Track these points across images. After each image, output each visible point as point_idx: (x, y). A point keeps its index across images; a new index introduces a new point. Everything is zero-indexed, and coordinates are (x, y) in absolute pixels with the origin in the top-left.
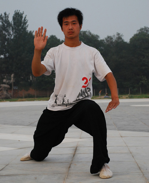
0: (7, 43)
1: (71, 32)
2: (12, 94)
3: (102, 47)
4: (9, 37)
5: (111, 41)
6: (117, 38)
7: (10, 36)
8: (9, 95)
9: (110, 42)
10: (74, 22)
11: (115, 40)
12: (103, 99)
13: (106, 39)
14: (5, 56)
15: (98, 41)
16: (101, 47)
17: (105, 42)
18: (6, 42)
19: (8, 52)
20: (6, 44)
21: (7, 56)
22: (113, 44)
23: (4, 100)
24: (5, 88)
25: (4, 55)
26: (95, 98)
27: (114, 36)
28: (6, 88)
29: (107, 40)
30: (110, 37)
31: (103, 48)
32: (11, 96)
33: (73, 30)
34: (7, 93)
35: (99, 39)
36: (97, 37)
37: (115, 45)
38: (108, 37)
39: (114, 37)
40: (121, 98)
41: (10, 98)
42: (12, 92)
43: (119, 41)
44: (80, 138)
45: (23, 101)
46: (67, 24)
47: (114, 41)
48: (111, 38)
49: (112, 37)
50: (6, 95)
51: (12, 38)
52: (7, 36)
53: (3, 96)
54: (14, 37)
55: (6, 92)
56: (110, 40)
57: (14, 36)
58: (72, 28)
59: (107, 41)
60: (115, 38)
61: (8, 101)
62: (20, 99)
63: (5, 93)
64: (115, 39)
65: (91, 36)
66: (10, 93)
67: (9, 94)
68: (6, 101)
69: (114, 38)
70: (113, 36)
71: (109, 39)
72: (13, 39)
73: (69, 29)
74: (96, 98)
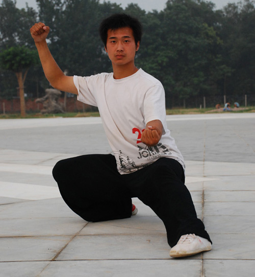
0: (55, 19)
1: (121, 56)
2: (65, 104)
3: (218, 24)
4: (58, 8)
5: (234, 12)
6: (244, 6)
7: (60, 5)
8: (60, 107)
9: (232, 14)
10: (126, 39)
11: (242, 10)
12: (221, 112)
13: (226, 9)
14: (52, 40)
15: (212, 12)
16: (216, 23)
17: (224, 15)
18: (54, 17)
19: (57, 34)
20: (53, 20)
21: (56, 40)
22: (238, 17)
23: (54, 115)
24: (53, 94)
25: (50, 38)
26: (206, 112)
27: (241, 3)
28: (55, 94)
29: (228, 10)
30: (233, 4)
31: (221, 25)
32: (63, 109)
33: (124, 52)
34: (57, 103)
35: (214, 9)
36: (211, 6)
37: (241, 19)
38: (230, 5)
39: (239, 5)
40: (252, 111)
41: (62, 111)
42: (65, 101)
43: (249, 12)
44: (204, 176)
45: (85, 116)
46: (114, 42)
47: (239, 12)
48: (235, 8)
49: (236, 5)
50: (55, 106)
51: (64, 8)
52: (56, 5)
53: (49, 109)
54: (67, 8)
55: (55, 101)
56: (232, 11)
57: (66, 5)
58: (123, 50)
59: (227, 13)
60: (241, 6)
61: (60, 116)
62: (79, 114)
63: (54, 103)
64: (241, 8)
65: (199, 4)
66: (62, 104)
67: (60, 105)
68: (56, 116)
69: (239, 7)
70: (238, 3)
71: (230, 9)
72: (65, 10)
73: (118, 51)
74: (209, 111)
